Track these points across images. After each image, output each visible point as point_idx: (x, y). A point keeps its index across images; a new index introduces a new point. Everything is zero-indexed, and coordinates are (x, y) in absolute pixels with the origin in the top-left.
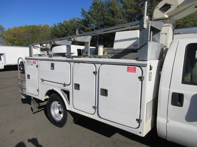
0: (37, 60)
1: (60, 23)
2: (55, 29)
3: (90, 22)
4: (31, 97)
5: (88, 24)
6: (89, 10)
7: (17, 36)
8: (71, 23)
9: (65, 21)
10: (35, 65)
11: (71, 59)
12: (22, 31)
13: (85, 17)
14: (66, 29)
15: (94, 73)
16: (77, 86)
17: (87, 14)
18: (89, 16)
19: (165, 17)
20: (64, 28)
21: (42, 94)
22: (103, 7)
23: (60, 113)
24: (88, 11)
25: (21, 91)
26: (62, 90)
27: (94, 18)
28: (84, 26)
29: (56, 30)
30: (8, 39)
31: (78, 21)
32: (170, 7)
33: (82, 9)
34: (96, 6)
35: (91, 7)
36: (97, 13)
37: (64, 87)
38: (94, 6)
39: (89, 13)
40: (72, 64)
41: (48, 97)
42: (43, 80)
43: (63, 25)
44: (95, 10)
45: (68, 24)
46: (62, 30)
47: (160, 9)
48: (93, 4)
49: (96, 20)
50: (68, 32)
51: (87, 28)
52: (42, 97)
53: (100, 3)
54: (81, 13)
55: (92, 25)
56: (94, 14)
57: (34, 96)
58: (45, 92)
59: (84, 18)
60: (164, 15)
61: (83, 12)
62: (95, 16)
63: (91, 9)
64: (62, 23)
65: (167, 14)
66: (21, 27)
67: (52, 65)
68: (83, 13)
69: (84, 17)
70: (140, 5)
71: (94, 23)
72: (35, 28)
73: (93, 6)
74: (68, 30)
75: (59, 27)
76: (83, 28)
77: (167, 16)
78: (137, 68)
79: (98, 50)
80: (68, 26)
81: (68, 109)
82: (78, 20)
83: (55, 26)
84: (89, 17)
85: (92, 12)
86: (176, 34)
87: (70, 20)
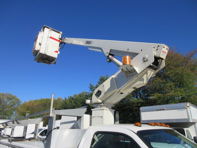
1: (71, 97)
2: (65, 102)
7: (30, 109)
8: (80, 96)
9: (75, 95)
12: (35, 104)
13: (93, 91)
17: (95, 89)
19: (98, 102)
20: (73, 101)
30: (21, 112)
32: (101, 94)
33: (90, 84)
43: (73, 99)
45: (77, 97)
46: (72, 103)
47: (95, 95)
48: (101, 80)
50: (76, 106)
53: (106, 79)
54: (89, 87)
60: (98, 100)
61: (91, 86)
65: (99, 99)
66: (37, 100)
72: (48, 101)
73: (100, 82)
74: (76, 103)
75: (69, 100)
77: (100, 101)
80: (77, 99)
82: (86, 94)
83: (66, 99)
86: (160, 110)
87: (80, 94)
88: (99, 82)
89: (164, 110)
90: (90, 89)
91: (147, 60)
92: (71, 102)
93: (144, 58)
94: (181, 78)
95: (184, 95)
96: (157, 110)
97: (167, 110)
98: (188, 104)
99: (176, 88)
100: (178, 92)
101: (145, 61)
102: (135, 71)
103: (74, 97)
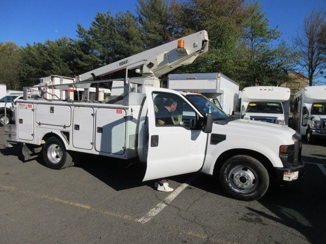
0: (32, 103)
1: (39, 44)
2: (29, 54)
3: (91, 47)
4: (23, 143)
5: (88, 50)
6: (91, 28)
8: (59, 45)
9: (48, 42)
10: (31, 109)
11: (71, 103)
13: (83, 39)
14: (49, 55)
15: (92, 115)
16: (77, 127)
17: (87, 34)
18: (91, 37)
20: (46, 52)
21: (37, 138)
22: (114, 26)
23: (57, 157)
24: (89, 30)
25: (8, 139)
26: (61, 131)
27: (99, 42)
28: (82, 53)
29: (31, 55)
31: (72, 44)
33: (79, 26)
34: (101, 23)
35: (94, 24)
36: (104, 35)
37: (65, 129)
38: (98, 22)
39: (90, 33)
40: (72, 107)
41: (44, 142)
42: (40, 124)
43: (45, 48)
44: (100, 29)
45: (53, 46)
46: (43, 55)
48: (97, 20)
49: (101, 45)
50: (53, 61)
51: (86, 55)
52: (38, 141)
53: (108, 19)
54: (77, 31)
55: (95, 51)
56: (98, 35)
57: (28, 142)
58: (42, 136)
59: (81, 40)
61: (80, 29)
62: (100, 38)
63: (93, 26)
64: (43, 44)
67: (52, 109)
68: (81, 31)
69: (80, 38)
70: (168, 28)
71: (98, 49)
74: (53, 57)
75: (36, 50)
76: (80, 55)
77: (151, 72)
78: (123, 110)
79: (98, 95)
80: (53, 50)
81: (67, 149)
82: (71, 42)
84: (90, 40)
85: (95, 31)
86: (191, 79)
87: (58, 40)
88: (94, 23)
89: (194, 79)
90: (78, 34)
91: (196, 46)
92: (41, 53)
93: (194, 44)
94: (221, 34)
95: (219, 58)
96: (188, 79)
97: (198, 79)
98: (220, 75)
99: (212, 48)
100: (214, 55)
101: (194, 47)
102: (186, 52)
103: (47, 46)
